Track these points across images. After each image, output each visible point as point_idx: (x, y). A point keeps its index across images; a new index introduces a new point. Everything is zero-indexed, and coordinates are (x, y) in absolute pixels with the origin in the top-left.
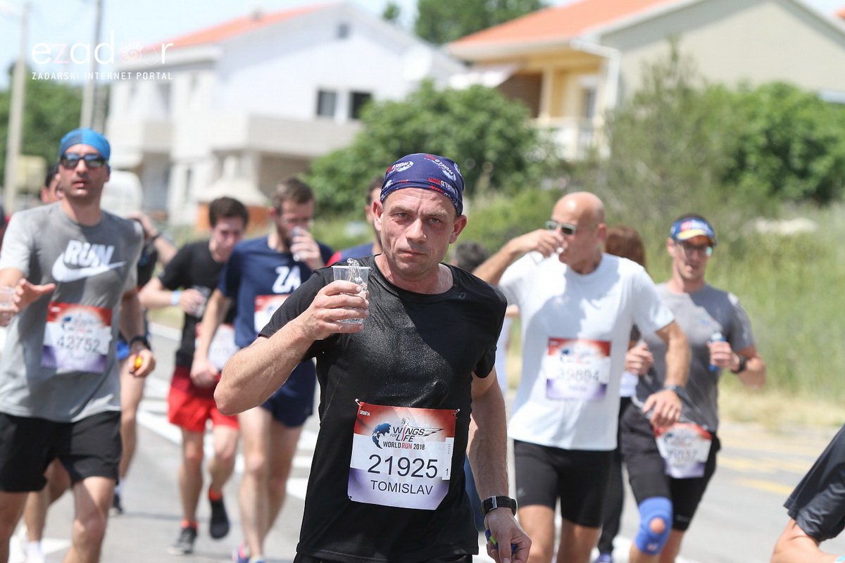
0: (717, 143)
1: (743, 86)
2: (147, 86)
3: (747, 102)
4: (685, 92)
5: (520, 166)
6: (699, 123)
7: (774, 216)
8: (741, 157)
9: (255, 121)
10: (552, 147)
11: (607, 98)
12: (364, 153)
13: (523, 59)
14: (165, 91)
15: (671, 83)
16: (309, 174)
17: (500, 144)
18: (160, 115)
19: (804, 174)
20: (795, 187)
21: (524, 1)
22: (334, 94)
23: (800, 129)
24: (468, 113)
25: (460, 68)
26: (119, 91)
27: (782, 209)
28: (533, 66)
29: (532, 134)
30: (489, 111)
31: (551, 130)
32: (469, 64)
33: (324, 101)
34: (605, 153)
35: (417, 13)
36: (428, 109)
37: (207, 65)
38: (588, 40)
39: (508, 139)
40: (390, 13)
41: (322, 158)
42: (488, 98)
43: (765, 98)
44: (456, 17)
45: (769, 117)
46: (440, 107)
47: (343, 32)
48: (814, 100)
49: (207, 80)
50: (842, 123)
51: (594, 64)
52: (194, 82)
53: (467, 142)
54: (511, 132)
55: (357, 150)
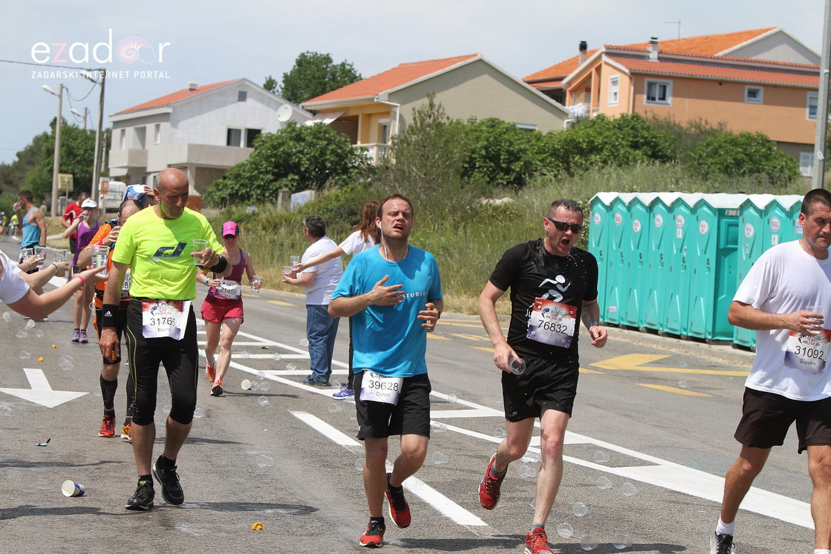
0: (457, 154)
1: (472, 121)
2: (130, 131)
3: (474, 129)
4: (439, 125)
5: (345, 170)
6: (447, 142)
7: (491, 196)
8: (472, 161)
9: (192, 148)
10: (364, 159)
11: (394, 129)
12: (255, 165)
13: (347, 109)
14: (142, 133)
15: (430, 121)
16: (225, 178)
17: (333, 158)
18: (139, 147)
19: (507, 171)
20: (502, 179)
21: (346, 76)
22: (239, 131)
23: (505, 146)
24: (314, 140)
25: (309, 115)
26: (116, 134)
27: (495, 191)
28: (352, 113)
29: (352, 152)
30: (326, 139)
31: (363, 149)
32: (314, 113)
33: (232, 136)
34: (394, 161)
35: (283, 85)
36: (291, 139)
37: (165, 117)
38: (382, 97)
39: (338, 155)
40: (270, 85)
41: (232, 168)
42: (325, 132)
43: (484, 128)
44: (307, 86)
45: (487, 140)
46: (299, 138)
47: (242, 97)
48: (512, 128)
49: (165, 126)
50: (529, 141)
51: (387, 111)
52: (158, 127)
53: (314, 156)
54: (339, 151)
55: (252, 163)
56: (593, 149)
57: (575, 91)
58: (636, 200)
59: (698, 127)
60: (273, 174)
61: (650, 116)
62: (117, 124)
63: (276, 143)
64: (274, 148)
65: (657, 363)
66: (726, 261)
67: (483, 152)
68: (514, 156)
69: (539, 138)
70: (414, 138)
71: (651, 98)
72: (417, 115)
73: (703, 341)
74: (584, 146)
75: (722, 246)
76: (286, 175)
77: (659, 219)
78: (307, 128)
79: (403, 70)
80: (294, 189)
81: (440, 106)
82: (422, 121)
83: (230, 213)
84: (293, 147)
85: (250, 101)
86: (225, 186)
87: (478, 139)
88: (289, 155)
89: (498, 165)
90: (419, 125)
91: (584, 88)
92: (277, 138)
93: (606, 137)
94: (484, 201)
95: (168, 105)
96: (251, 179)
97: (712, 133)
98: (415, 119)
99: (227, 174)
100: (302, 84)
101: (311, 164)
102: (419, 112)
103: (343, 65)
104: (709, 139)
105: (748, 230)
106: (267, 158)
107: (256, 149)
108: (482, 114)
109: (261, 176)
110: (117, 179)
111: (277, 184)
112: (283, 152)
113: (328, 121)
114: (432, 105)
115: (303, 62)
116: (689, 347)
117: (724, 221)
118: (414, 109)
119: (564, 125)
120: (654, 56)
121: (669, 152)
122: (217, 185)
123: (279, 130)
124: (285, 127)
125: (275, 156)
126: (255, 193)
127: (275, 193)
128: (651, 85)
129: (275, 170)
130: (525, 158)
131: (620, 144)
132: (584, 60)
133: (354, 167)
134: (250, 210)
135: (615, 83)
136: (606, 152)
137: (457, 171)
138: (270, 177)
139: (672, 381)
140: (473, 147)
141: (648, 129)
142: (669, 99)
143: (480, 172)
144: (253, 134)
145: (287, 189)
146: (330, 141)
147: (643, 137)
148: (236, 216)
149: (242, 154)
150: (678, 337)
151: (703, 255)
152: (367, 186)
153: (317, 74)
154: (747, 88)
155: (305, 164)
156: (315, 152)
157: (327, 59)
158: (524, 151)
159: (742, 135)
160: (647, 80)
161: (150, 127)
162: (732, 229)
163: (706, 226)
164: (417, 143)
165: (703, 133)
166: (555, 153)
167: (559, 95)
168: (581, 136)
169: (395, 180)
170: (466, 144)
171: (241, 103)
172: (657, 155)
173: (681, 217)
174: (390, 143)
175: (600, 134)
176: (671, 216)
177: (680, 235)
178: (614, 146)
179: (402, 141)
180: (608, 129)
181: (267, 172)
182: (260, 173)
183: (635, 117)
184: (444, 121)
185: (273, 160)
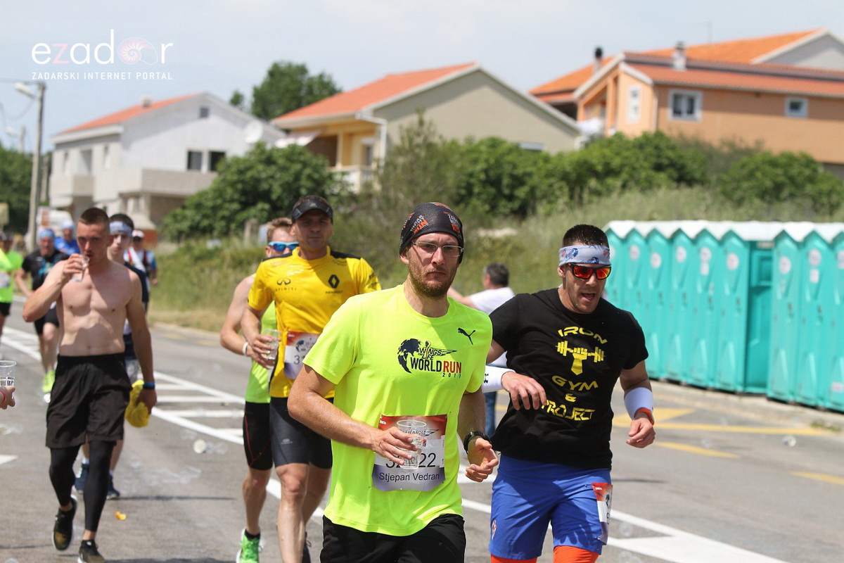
0: (451, 179)
1: (469, 140)
2: (75, 153)
3: (472, 151)
4: (429, 146)
6: (439, 165)
7: (489, 226)
8: (469, 188)
9: (147, 174)
10: (344, 185)
11: (380, 151)
12: (219, 192)
13: (324, 127)
14: (88, 156)
15: (419, 140)
16: (184, 207)
17: (309, 184)
18: (84, 171)
19: (511, 198)
20: (505, 206)
21: (324, 89)
22: (199, 154)
23: (507, 169)
24: (288, 164)
25: (282, 134)
26: (58, 157)
27: (495, 221)
28: (331, 132)
29: (330, 176)
30: (301, 162)
31: (344, 174)
32: (288, 132)
33: (193, 159)
34: (377, 187)
35: (253, 100)
36: (261, 162)
37: (114, 137)
38: (365, 113)
39: (314, 181)
40: (236, 100)
41: (192, 197)
42: (300, 154)
43: (483, 148)
44: (280, 101)
45: (487, 161)
46: (269, 160)
47: (204, 113)
48: (515, 149)
49: (115, 147)
50: (535, 163)
51: (371, 129)
52: (106, 149)
53: (287, 183)
54: (316, 176)
55: (215, 190)
56: (610, 172)
57: (589, 105)
58: (654, 232)
59: (731, 145)
60: (241, 203)
61: (675, 133)
62: (59, 146)
63: (243, 167)
64: (241, 172)
65: (680, 419)
66: (759, 301)
67: (483, 176)
68: (518, 181)
69: (547, 159)
70: (401, 160)
71: (677, 112)
72: (405, 134)
73: (733, 393)
74: (599, 168)
75: (754, 283)
76: (254, 204)
77: (682, 253)
78: (278, 150)
79: (390, 82)
80: (264, 220)
81: (431, 124)
82: (411, 140)
83: (189, 249)
84: (263, 172)
85: (213, 120)
86: (184, 218)
87: (475, 161)
88: (258, 181)
89: (499, 191)
90: (407, 145)
91: (599, 100)
92: (245, 161)
93: (626, 158)
94: (482, 233)
95: (118, 123)
96: (215, 209)
97: (748, 152)
98: (402, 138)
99: (187, 203)
100: (274, 97)
101: (284, 190)
102: (408, 131)
103: (321, 76)
104: (745, 159)
105: (783, 265)
106: (233, 184)
107: (220, 173)
108: (481, 133)
109: (227, 205)
110: (60, 209)
111: (243, 215)
112: (252, 178)
113: (303, 141)
114: (421, 123)
115: (276, 73)
116: (716, 401)
117: (757, 255)
118: (401, 127)
119: (576, 144)
120: (680, 63)
121: (697, 175)
122: (175, 216)
123: (246, 153)
124: (253, 148)
125: (242, 182)
126: (219, 225)
127: (242, 226)
128: (677, 98)
129: (243, 199)
130: (531, 182)
131: (642, 167)
132: (599, 68)
133: (333, 195)
134: (211, 244)
135: (635, 95)
136: (624, 176)
137: (451, 198)
138: (235, 206)
139: (695, 440)
140: (470, 169)
141: (673, 148)
142: (699, 114)
143: (478, 199)
144: (216, 157)
145: (254, 221)
146: (305, 165)
147: (668, 158)
148: (197, 252)
149: (204, 180)
150: (704, 389)
151: (733, 294)
152: (347, 217)
153: (292, 87)
154: (788, 101)
155: (277, 191)
156: (288, 177)
157: (302, 70)
158: (530, 175)
159: (783, 155)
160: (672, 92)
161: (98, 149)
162: (766, 264)
163: (736, 261)
164: (404, 166)
165: (737, 153)
166: (565, 177)
167: (570, 110)
168: (595, 158)
169: (380, 209)
170: (462, 168)
171: (204, 122)
172: (683, 178)
173: (707, 251)
174: (374, 166)
175: (618, 154)
176: (694, 249)
177: (705, 270)
178: (634, 169)
179: (387, 164)
180: (628, 149)
181: (232, 201)
182: (225, 201)
183: (659, 134)
184: (435, 140)
185: (240, 186)
